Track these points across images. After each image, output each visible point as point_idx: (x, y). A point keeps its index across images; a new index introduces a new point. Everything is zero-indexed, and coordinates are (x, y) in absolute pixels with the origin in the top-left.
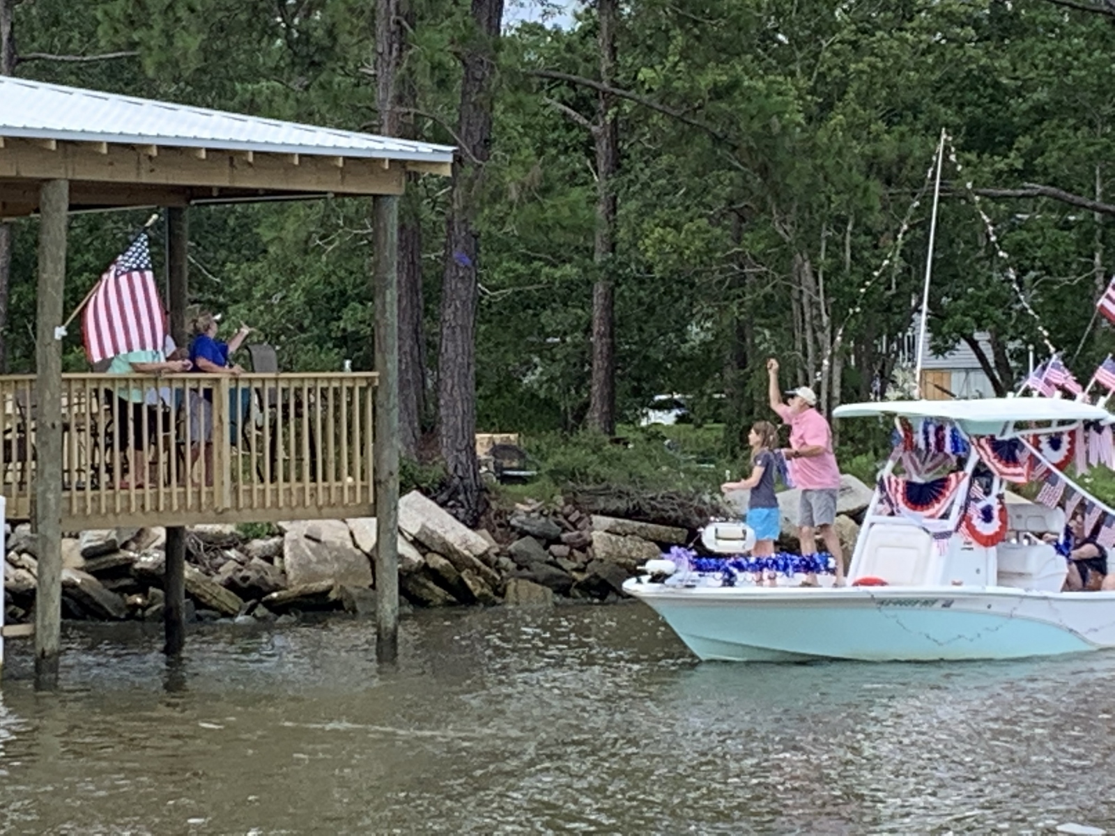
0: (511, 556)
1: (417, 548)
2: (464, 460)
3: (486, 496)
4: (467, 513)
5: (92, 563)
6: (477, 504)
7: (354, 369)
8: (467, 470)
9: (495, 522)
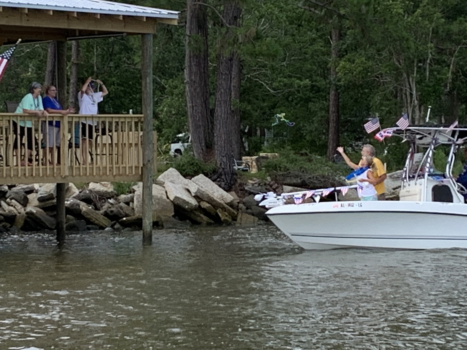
0: (244, 203)
1: (196, 199)
2: (225, 161)
3: (235, 176)
4: (225, 184)
5: (43, 204)
6: (231, 181)
7: (133, 113)
8: (226, 165)
9: (239, 188)
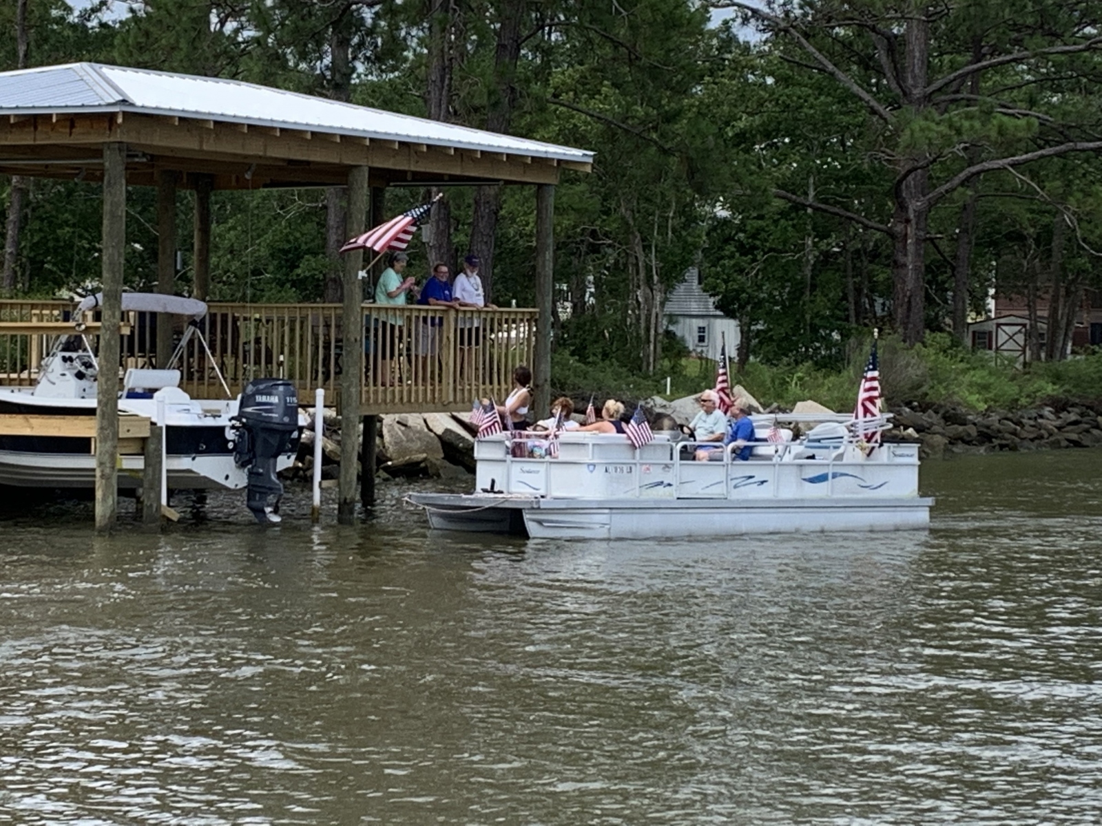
7: (518, 306)
